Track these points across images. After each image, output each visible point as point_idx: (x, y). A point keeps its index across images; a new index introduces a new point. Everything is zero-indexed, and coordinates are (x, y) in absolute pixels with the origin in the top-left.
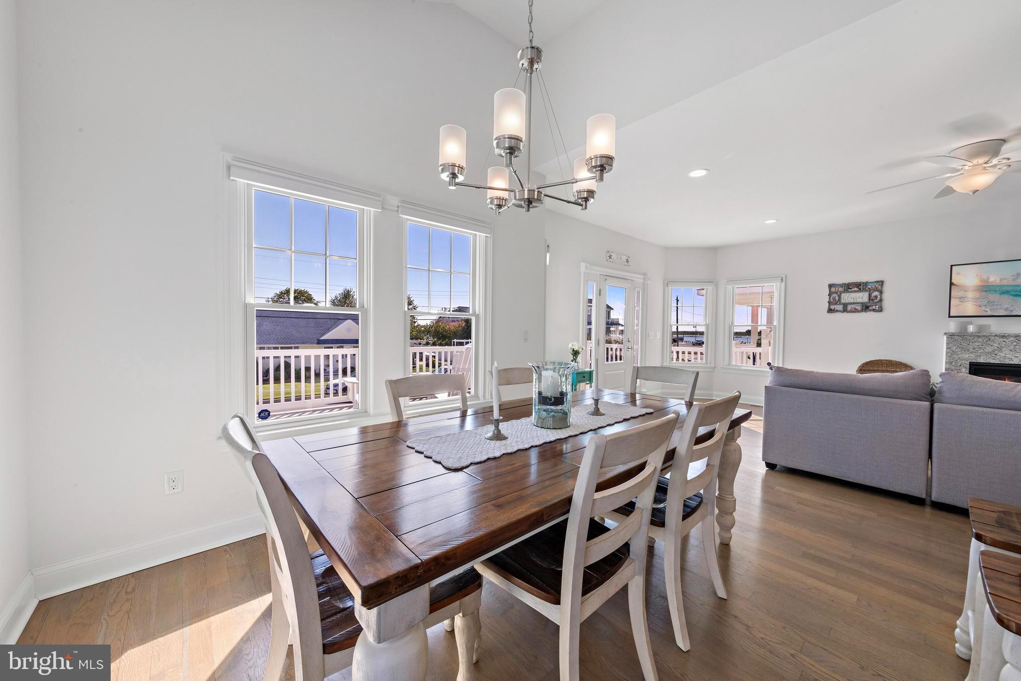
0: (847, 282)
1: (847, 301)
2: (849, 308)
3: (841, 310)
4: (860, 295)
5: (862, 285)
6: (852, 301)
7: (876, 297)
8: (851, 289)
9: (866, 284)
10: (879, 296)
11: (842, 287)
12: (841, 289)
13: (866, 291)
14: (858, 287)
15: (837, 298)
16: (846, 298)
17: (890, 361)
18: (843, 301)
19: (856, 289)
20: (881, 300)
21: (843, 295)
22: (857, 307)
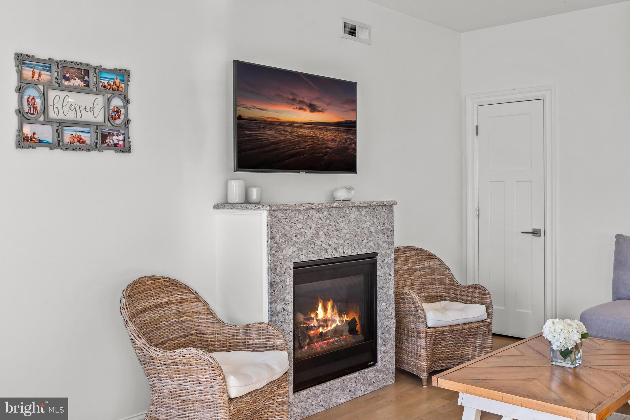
0: (57, 57)
1: (61, 116)
2: (68, 134)
3: (50, 140)
4: (86, 99)
5: (92, 74)
6: (71, 116)
7: (117, 111)
8: (67, 79)
9: (98, 70)
10: (123, 111)
11: (48, 69)
12: (45, 76)
13: (97, 92)
14: (82, 78)
15: (39, 102)
16: (59, 105)
17: (154, 278)
18: (52, 115)
19: (77, 82)
20: (127, 122)
21: (52, 94)
22: (86, 137)
